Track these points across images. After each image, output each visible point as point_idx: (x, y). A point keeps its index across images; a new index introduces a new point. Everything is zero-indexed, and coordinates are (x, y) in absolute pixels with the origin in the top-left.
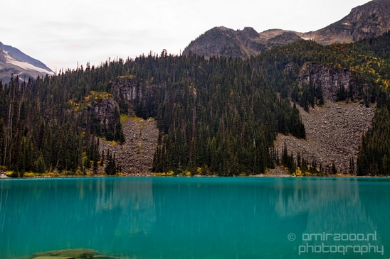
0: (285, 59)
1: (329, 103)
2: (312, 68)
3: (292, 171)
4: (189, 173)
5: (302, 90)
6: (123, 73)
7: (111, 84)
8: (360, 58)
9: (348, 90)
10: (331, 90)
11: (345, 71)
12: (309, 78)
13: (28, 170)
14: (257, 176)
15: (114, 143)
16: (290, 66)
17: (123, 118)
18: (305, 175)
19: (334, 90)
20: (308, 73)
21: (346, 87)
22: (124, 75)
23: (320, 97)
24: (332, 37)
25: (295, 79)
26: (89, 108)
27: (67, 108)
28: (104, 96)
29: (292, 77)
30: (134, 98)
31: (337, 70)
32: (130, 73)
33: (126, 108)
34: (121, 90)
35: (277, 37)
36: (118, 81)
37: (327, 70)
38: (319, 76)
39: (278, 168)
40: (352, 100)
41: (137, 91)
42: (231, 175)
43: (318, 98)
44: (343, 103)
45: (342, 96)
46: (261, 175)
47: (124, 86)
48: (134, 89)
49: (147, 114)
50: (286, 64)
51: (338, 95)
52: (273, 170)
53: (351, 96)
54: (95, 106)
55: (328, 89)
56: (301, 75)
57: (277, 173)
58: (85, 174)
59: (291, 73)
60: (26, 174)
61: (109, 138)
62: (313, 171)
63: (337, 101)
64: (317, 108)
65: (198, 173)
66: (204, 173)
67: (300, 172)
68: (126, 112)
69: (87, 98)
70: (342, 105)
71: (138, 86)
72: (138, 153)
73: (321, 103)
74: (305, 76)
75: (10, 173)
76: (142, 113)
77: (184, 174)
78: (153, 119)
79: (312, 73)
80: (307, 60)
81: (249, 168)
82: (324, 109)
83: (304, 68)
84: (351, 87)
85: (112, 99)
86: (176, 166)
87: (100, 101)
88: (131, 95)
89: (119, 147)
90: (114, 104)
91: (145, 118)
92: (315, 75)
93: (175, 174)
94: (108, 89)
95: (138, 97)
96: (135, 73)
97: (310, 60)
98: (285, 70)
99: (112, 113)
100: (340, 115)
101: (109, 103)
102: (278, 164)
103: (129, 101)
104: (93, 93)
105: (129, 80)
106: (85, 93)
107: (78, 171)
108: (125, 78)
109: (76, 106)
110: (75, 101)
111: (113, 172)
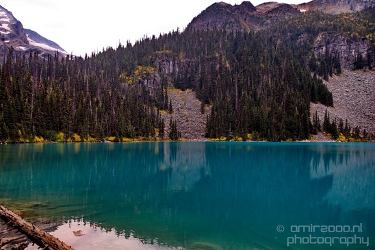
0: (298, 30)
1: (346, 71)
2: (328, 38)
3: (335, 137)
4: (241, 139)
5: (319, 60)
6: (161, 49)
7: (152, 59)
8: (371, 26)
9: (366, 59)
10: (347, 59)
11: (363, 39)
12: (324, 48)
13: (123, 136)
14: (304, 141)
15: (164, 112)
16: (304, 37)
17: (169, 90)
18: (349, 141)
19: (351, 58)
20: (323, 43)
21: (364, 55)
23: (338, 66)
24: (328, 8)
25: (310, 50)
26: (140, 81)
27: (121, 82)
28: (150, 70)
29: (308, 48)
30: (171, 71)
31: (355, 39)
32: (167, 49)
33: (166, 81)
34: (160, 64)
35: (274, 10)
36: (157, 56)
37: (344, 40)
38: (335, 46)
39: (320, 134)
40: (370, 68)
41: (174, 65)
42: (279, 140)
43: (336, 67)
44: (360, 72)
45: (359, 65)
46: (307, 141)
47: (163, 61)
48: (171, 63)
49: (185, 86)
50: (299, 35)
51: (355, 64)
52: (317, 136)
53: (369, 65)
54: (144, 79)
55: (345, 58)
56: (316, 45)
57: (322, 138)
59: (305, 43)
61: (160, 108)
62: (356, 136)
63: (354, 70)
64: (335, 77)
65: (248, 139)
66: (255, 139)
67: (344, 138)
69: (137, 72)
70: (359, 73)
71: (174, 60)
72: (187, 121)
73: (339, 73)
74: (321, 46)
75: (112, 139)
76: (180, 85)
77: (236, 140)
78: (191, 90)
79: (328, 43)
80: (322, 31)
81: (295, 134)
82: (343, 78)
83: (319, 39)
84: (369, 56)
85: (157, 73)
86: (228, 133)
87: (148, 74)
88: (169, 68)
89: (169, 115)
90: (159, 79)
91: (183, 90)
92: (331, 45)
93: (228, 140)
94: (152, 63)
95: (174, 70)
97: (326, 30)
98: (298, 41)
99: (158, 85)
100: (360, 83)
101: (155, 76)
102: (320, 131)
103: (168, 75)
104: (140, 68)
105: (167, 54)
106: (133, 68)
107: (150, 137)
108: (163, 53)
109: (129, 80)
110: (127, 76)
111: (176, 139)
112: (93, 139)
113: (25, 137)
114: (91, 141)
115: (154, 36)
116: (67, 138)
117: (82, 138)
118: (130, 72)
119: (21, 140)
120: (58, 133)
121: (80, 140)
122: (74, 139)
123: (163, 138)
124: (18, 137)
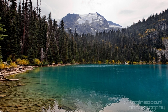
6: (159, 19)
7: (154, 25)
13: (134, 61)
15: (160, 49)
17: (163, 38)
22: (160, 20)
26: (147, 36)
27: (138, 37)
28: (153, 30)
30: (166, 29)
32: (163, 18)
33: (163, 34)
34: (159, 26)
36: (157, 23)
41: (167, 26)
47: (161, 25)
48: (165, 25)
54: (149, 35)
58: (153, 63)
60: (134, 62)
61: (158, 48)
68: (163, 36)
71: (167, 23)
75: (128, 62)
85: (156, 31)
87: (151, 32)
89: (163, 51)
90: (157, 33)
94: (154, 27)
96: (165, 18)
99: (157, 37)
101: (155, 33)
103: (164, 31)
104: (148, 30)
105: (163, 21)
106: (144, 30)
107: (150, 61)
108: (160, 21)
109: (142, 36)
110: (141, 34)
111: (165, 62)
112: (120, 62)
113: (95, 61)
114: (119, 63)
115: (156, 14)
116: (109, 61)
117: (115, 61)
118: (143, 32)
119: (93, 62)
120: (107, 60)
121: (114, 62)
122: (112, 62)
123: (157, 62)
124: (92, 61)
